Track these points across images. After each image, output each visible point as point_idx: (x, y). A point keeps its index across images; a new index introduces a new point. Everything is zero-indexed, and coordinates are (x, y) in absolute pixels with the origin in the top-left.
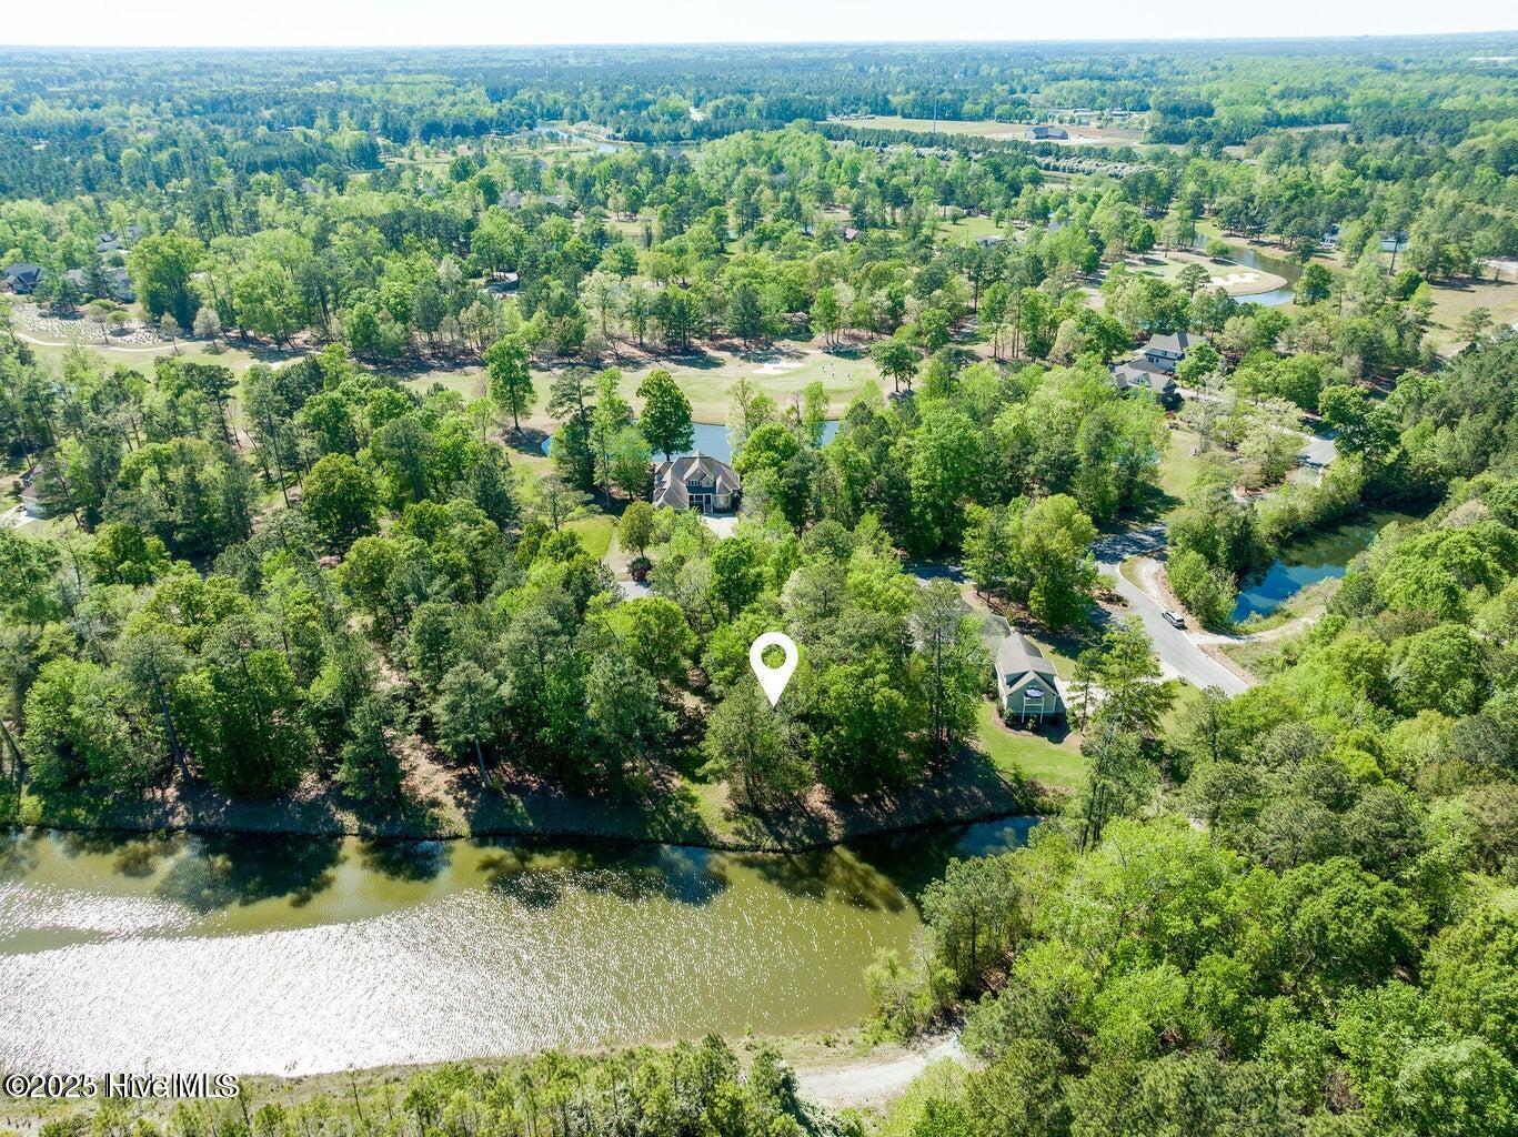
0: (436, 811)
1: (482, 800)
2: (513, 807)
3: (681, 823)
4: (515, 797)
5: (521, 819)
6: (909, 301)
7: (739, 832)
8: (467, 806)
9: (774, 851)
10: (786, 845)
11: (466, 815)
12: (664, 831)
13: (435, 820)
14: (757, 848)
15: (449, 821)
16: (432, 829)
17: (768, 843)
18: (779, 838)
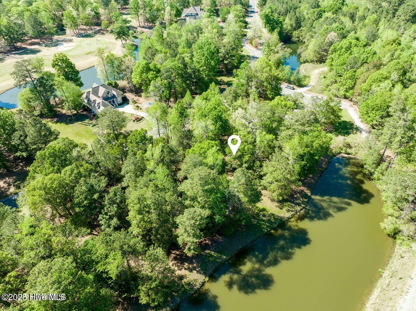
0: (185, 280)
1: (198, 262)
2: (211, 256)
3: (270, 220)
4: (207, 251)
5: (220, 258)
6: (101, 11)
7: (288, 211)
8: (194, 268)
9: (301, 210)
10: (303, 206)
11: (198, 272)
12: (268, 226)
13: (189, 284)
14: (296, 212)
15: (195, 280)
16: (192, 289)
17: (298, 208)
18: (299, 204)
